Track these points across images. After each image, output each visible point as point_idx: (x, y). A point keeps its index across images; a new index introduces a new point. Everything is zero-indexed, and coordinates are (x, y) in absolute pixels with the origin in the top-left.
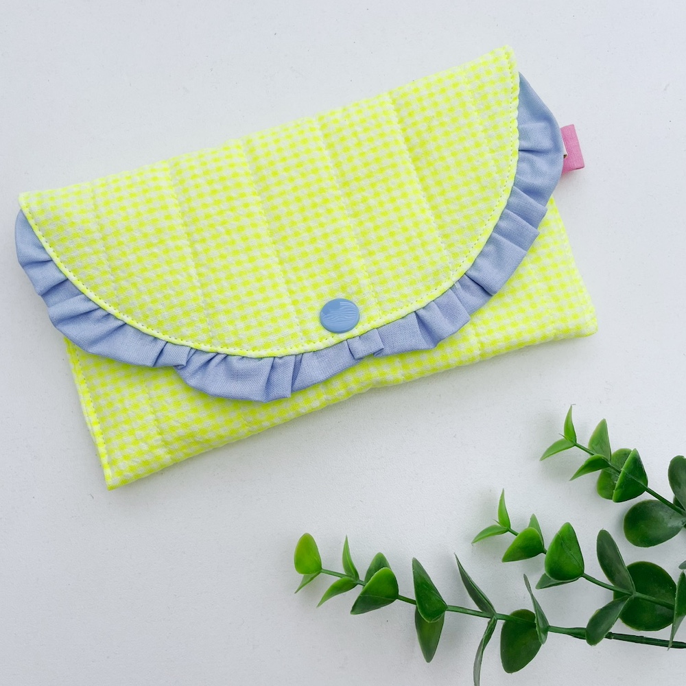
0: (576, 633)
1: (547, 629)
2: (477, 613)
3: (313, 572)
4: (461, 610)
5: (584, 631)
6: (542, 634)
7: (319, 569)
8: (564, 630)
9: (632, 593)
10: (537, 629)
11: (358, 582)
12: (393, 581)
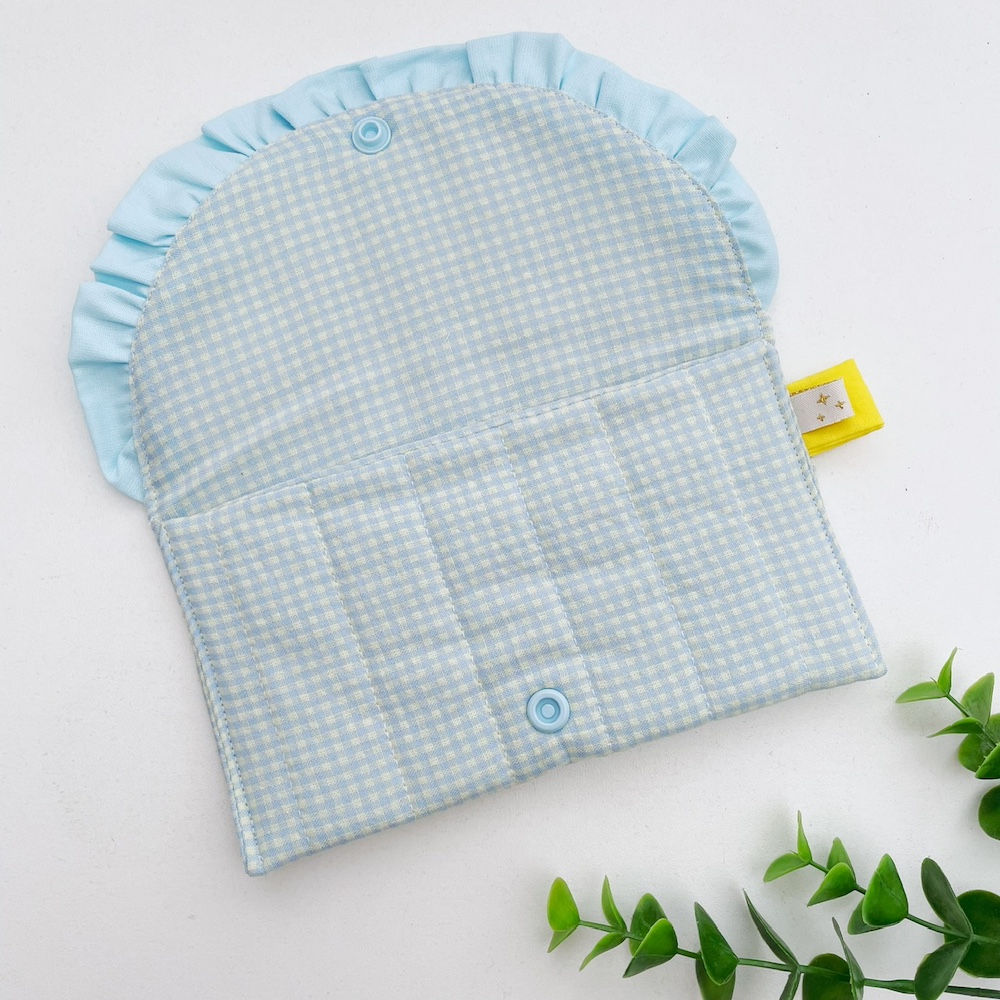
0: (899, 986)
1: (863, 982)
2: (776, 966)
3: (570, 926)
4: (756, 963)
5: (910, 985)
6: (857, 991)
7: (577, 921)
8: (883, 984)
9: (969, 935)
10: (851, 982)
11: (626, 935)
12: (670, 934)
